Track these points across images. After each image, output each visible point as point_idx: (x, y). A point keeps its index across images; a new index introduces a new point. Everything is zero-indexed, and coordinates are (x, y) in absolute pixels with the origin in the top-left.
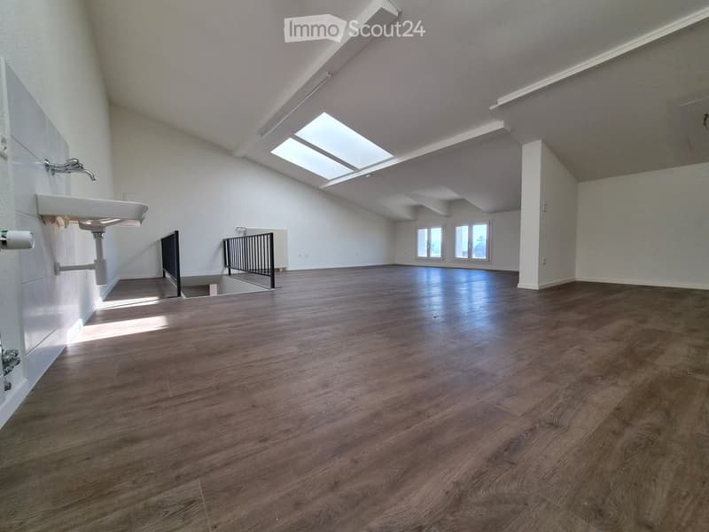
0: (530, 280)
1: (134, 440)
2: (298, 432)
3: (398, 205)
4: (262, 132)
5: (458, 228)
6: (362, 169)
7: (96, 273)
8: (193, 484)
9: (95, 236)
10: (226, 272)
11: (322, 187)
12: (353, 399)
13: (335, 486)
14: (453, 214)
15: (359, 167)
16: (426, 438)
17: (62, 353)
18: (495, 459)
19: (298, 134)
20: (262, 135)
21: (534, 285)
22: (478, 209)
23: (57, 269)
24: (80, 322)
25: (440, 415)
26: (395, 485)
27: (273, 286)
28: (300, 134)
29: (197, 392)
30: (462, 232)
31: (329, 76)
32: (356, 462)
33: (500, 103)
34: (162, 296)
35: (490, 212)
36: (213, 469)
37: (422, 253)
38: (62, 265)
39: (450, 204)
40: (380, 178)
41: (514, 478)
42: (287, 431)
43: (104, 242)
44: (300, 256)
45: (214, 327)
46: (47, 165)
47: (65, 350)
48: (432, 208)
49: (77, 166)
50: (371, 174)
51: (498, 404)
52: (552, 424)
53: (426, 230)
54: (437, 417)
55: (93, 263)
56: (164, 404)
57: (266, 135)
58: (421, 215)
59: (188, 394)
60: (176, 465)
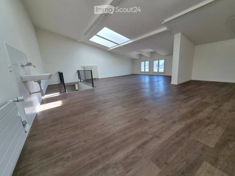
0: (175, 81)
1: (56, 142)
2: (94, 139)
3: (134, 54)
4: (86, 34)
5: (154, 61)
6: (120, 44)
7: (41, 93)
8: (69, 153)
9: (39, 84)
10: (79, 80)
11: (108, 50)
12: (109, 129)
13: (100, 154)
14: (153, 56)
15: (119, 43)
16: (125, 140)
17: (36, 115)
18: (139, 147)
19: (97, 34)
20: (86, 35)
21: (176, 83)
22: (161, 55)
23: (31, 94)
24: (39, 104)
25: (130, 134)
26: (113, 154)
27: (93, 87)
28: (98, 34)
29: (70, 127)
30: (156, 62)
31: (105, 16)
32: (106, 148)
33: (165, 22)
34: (61, 93)
35: (165, 56)
36: (74, 149)
37: (143, 70)
38: (32, 92)
39: (152, 53)
40: (126, 47)
41: (142, 152)
42: (92, 139)
43: (41, 84)
44: (102, 74)
45: (75, 104)
46: (22, 65)
47: (37, 114)
48: (145, 55)
49: (30, 64)
50: (123, 46)
51: (146, 131)
52: (157, 137)
53: (144, 62)
54: (129, 135)
55: (39, 91)
56: (63, 131)
57: (87, 35)
58: (141, 58)
59: (68, 128)
60: (66, 149)
